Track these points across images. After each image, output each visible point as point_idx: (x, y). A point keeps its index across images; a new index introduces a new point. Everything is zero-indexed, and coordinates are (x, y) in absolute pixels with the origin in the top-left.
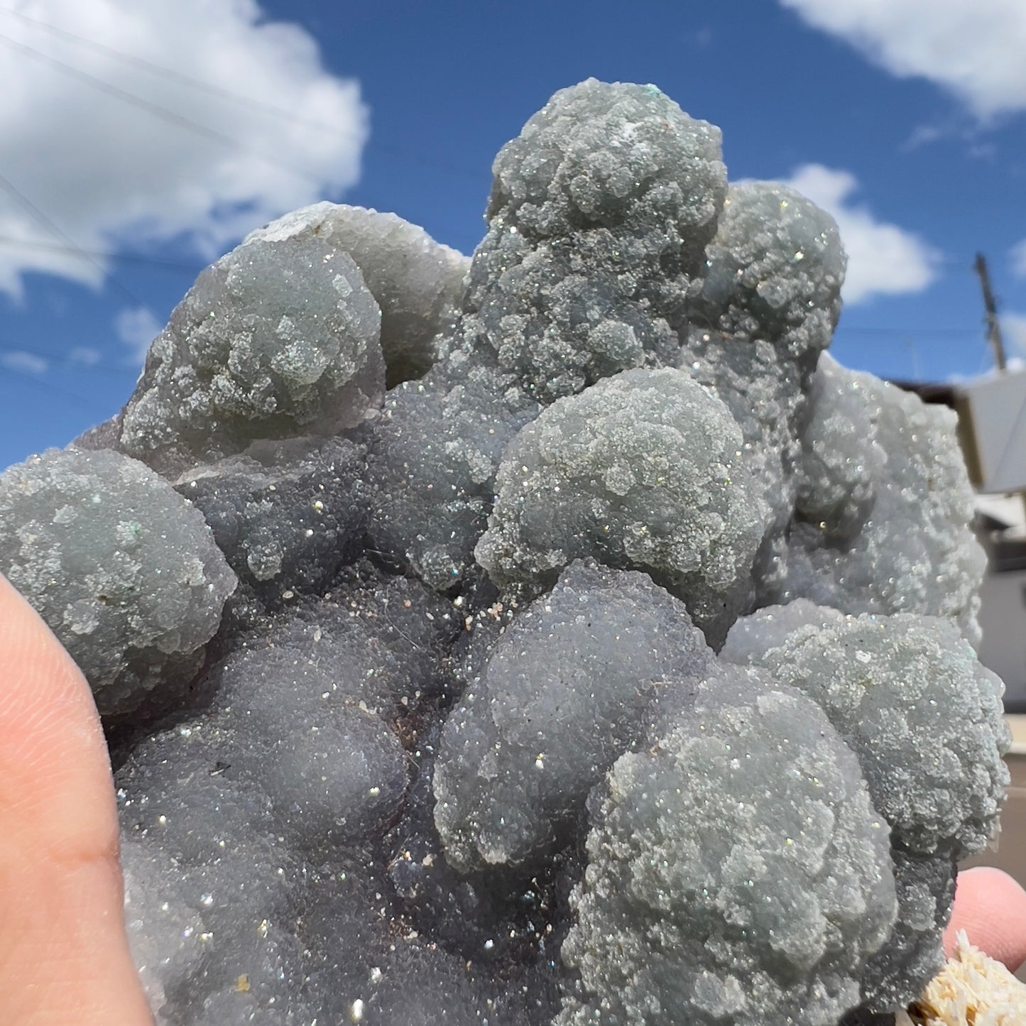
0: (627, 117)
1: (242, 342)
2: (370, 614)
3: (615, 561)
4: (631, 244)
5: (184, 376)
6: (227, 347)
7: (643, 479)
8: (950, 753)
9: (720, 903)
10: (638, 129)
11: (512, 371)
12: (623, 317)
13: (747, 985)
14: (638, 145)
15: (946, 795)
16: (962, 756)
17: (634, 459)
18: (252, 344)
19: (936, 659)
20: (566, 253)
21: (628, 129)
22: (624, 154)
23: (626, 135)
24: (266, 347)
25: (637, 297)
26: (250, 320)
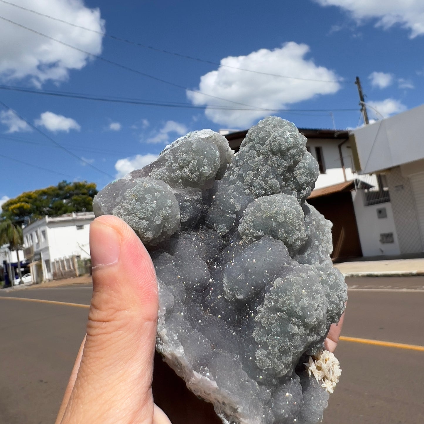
0: (288, 131)
1: (194, 162)
2: (203, 237)
3: (275, 237)
4: (283, 162)
5: (175, 166)
6: (189, 162)
7: (286, 220)
8: (337, 297)
9: (297, 310)
10: (291, 134)
11: (248, 185)
12: (277, 179)
13: (299, 328)
14: (290, 138)
15: (334, 306)
16: (339, 298)
17: (285, 215)
18: (197, 163)
19: (337, 276)
20: (267, 159)
21: (288, 134)
22: (286, 140)
23: (288, 135)
24: (200, 164)
25: (281, 175)
26: (198, 157)
